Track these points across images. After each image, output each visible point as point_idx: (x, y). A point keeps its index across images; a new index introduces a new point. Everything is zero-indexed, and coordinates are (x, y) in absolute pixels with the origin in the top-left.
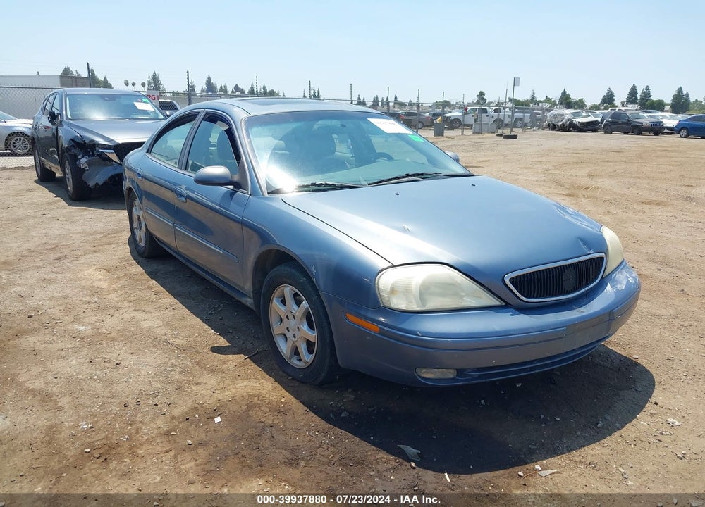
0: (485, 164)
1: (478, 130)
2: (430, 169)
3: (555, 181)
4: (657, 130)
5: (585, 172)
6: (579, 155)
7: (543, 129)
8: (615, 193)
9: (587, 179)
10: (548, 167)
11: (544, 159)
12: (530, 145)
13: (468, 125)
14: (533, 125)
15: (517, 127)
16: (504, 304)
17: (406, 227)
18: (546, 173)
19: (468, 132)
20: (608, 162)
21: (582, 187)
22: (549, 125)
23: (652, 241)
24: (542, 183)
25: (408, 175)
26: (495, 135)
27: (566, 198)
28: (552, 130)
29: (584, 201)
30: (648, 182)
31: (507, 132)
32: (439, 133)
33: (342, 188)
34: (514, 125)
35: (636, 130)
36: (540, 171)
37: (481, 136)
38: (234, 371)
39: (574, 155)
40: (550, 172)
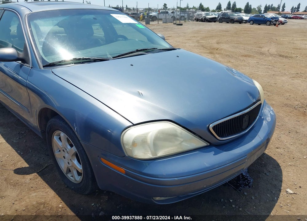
0: (170, 38)
1: (165, 21)
2: (150, 46)
3: (203, 46)
4: (240, 21)
5: (215, 41)
6: (210, 33)
7: (193, 21)
8: (230, 51)
9: (217, 45)
10: (198, 39)
11: (196, 35)
12: (189, 28)
13: (160, 19)
14: (189, 19)
15: (182, 20)
16: (209, 144)
17: (140, 92)
18: (198, 42)
19: (161, 22)
20: (223, 36)
21: (215, 49)
22: (196, 19)
23: (252, 76)
24: (197, 47)
25: (138, 51)
26: (173, 24)
27: (209, 54)
28: (197, 21)
29: (217, 56)
30: (242, 45)
31: (178, 22)
32: (148, 23)
33: (95, 61)
34: (180, 19)
35: (232, 21)
36: (195, 41)
37: (166, 24)
38: (29, 184)
39: (208, 33)
40: (199, 41)
